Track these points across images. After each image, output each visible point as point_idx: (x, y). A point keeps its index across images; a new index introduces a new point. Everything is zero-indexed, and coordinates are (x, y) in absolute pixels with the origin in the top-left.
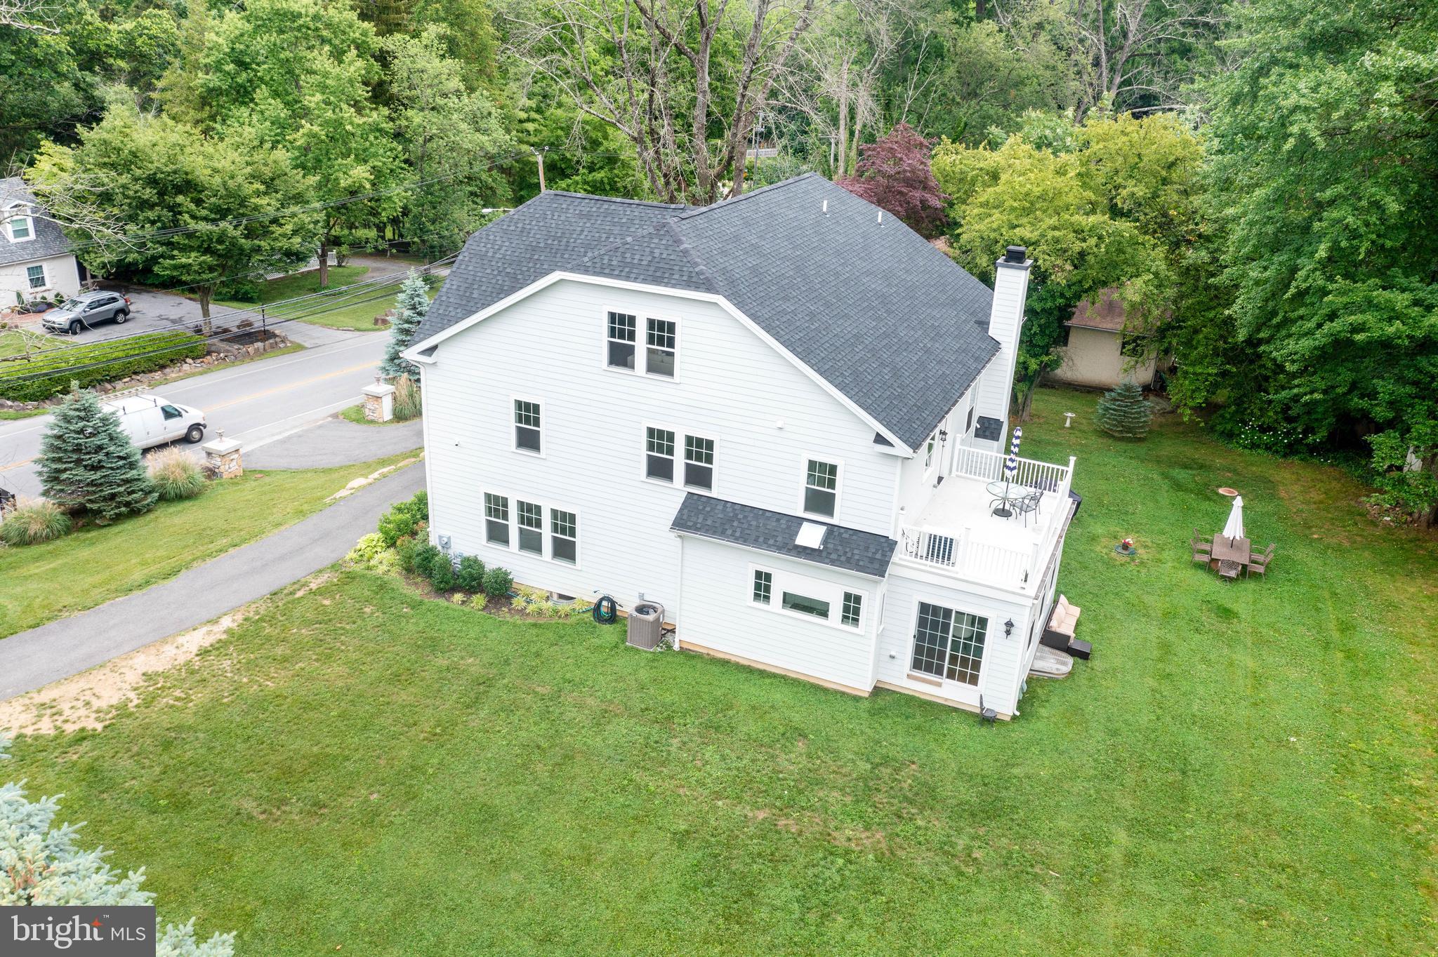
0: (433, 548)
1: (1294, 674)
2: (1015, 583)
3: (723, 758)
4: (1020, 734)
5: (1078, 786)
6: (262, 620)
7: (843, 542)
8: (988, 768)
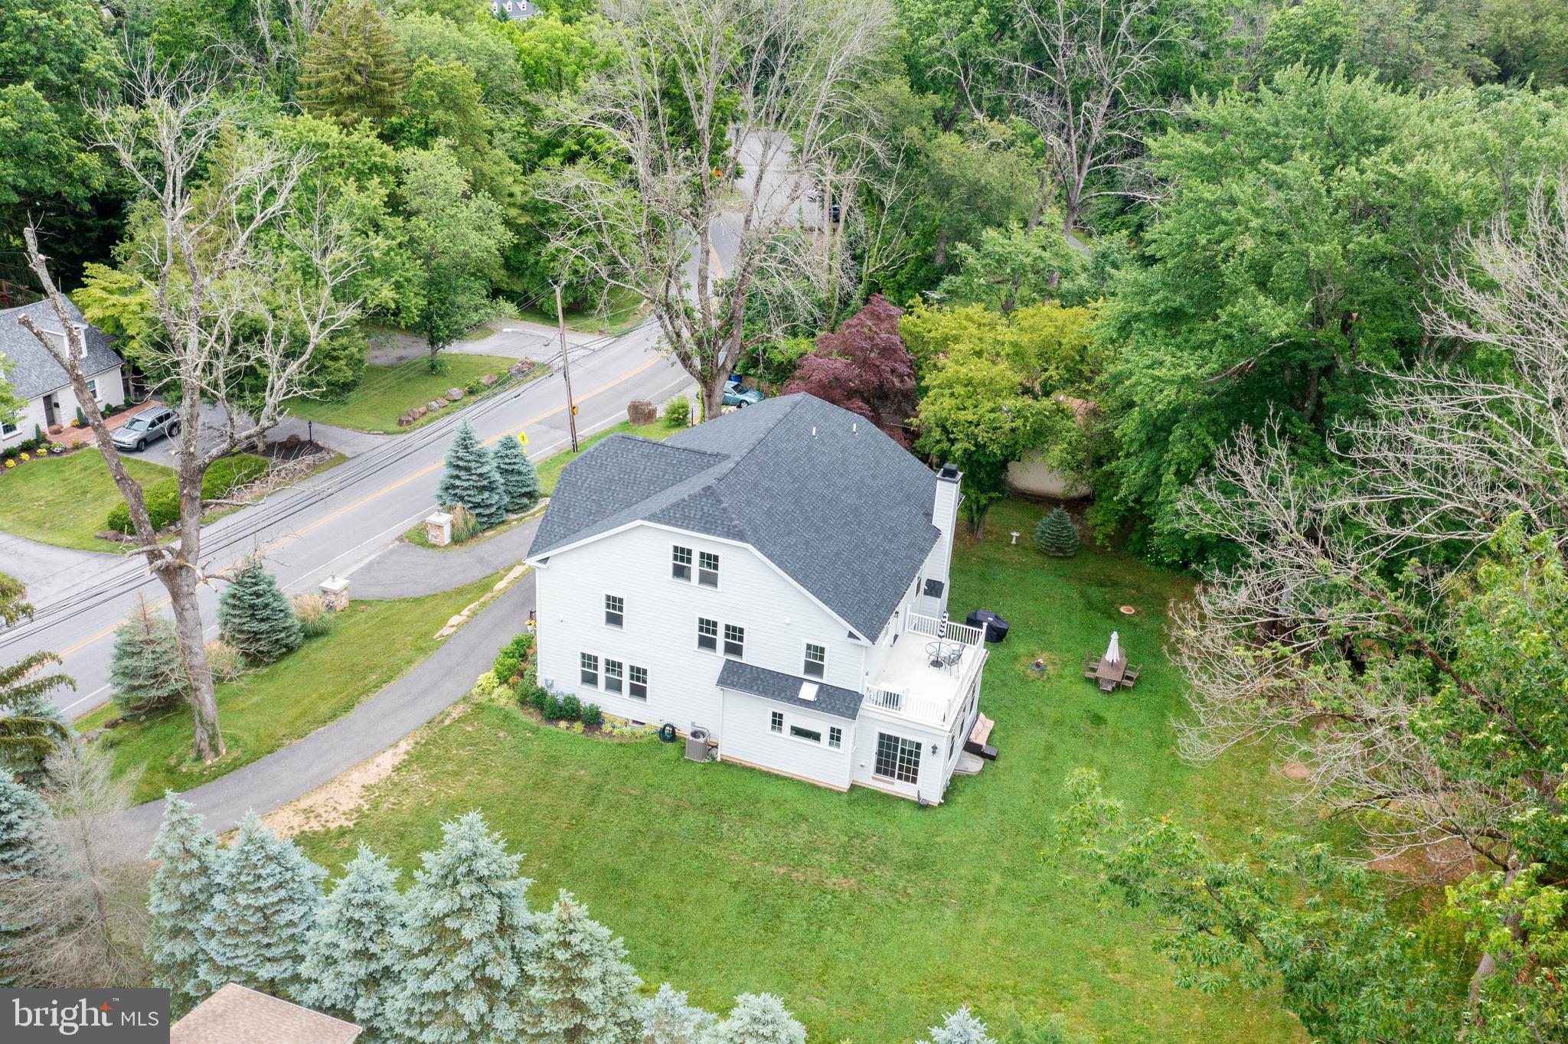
0: (542, 689)
1: (1131, 767)
2: (937, 722)
3: (756, 836)
4: (943, 815)
5: (975, 848)
6: (427, 744)
7: (830, 695)
8: (921, 837)
